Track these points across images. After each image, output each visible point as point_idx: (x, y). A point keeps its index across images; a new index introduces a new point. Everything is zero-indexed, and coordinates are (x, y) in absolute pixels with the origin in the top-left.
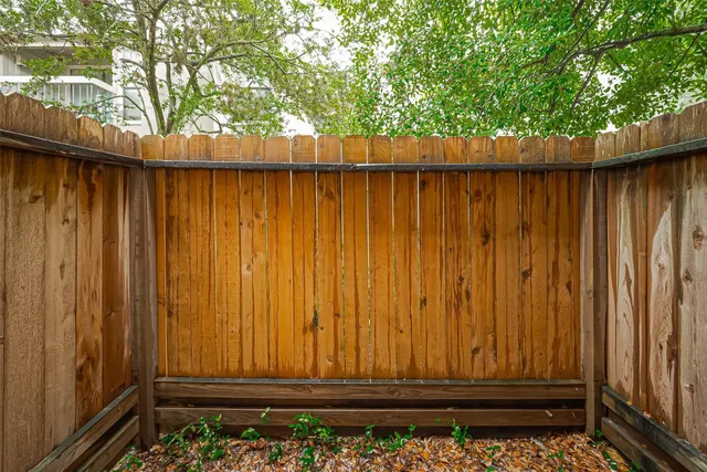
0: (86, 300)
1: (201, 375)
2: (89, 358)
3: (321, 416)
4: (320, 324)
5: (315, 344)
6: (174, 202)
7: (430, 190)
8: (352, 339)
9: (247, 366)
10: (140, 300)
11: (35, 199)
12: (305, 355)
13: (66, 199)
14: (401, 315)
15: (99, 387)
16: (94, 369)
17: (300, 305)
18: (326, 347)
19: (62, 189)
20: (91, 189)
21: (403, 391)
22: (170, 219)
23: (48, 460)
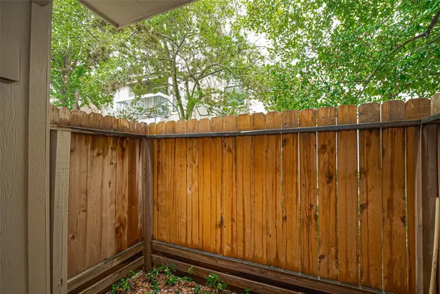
0: (120, 198)
1: (170, 242)
2: (121, 224)
3: (223, 278)
4: (224, 225)
5: (221, 235)
6: (160, 154)
7: (289, 145)
8: (241, 236)
9: (189, 242)
10: (146, 201)
11: (99, 154)
12: (216, 240)
13: (112, 155)
14: (269, 225)
15: (126, 238)
16: (124, 230)
17: (214, 212)
18: (227, 239)
19: (110, 150)
20: (123, 150)
21: (269, 273)
22: (159, 163)
23: (102, 263)
